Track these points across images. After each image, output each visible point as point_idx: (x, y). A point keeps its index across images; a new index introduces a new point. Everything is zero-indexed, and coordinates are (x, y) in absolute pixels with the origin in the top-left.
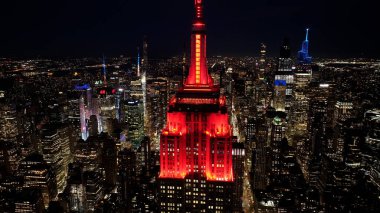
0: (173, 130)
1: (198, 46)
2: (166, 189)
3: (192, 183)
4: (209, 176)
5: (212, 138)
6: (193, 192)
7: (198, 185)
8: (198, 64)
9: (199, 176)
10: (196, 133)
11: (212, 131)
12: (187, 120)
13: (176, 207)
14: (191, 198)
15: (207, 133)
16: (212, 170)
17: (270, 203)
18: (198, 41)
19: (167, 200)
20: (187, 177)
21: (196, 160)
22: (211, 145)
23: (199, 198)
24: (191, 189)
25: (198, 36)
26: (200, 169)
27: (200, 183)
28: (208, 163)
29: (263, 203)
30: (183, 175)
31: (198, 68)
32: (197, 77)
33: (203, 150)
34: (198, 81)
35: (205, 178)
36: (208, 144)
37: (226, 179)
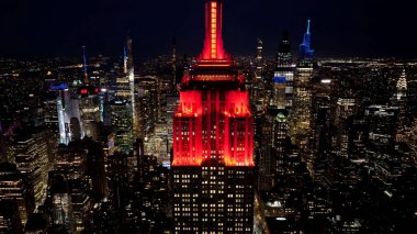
0: (188, 111)
1: (214, 16)
2: (180, 179)
3: (209, 170)
4: (228, 161)
5: (232, 119)
6: (209, 181)
7: (215, 173)
8: (214, 36)
9: (216, 162)
10: (213, 114)
11: (231, 111)
12: (203, 100)
13: (191, 198)
14: (208, 187)
15: (226, 113)
16: (232, 155)
17: (277, 204)
18: (214, 11)
19: (182, 191)
20: (204, 164)
21: (213, 145)
22: (230, 126)
23: (217, 187)
24: (207, 178)
25: (214, 5)
26: (217, 155)
27: (217, 170)
28: (226, 148)
29: (270, 204)
30: (199, 161)
31: (213, 41)
32: (213, 51)
33: (220, 132)
34: (213, 56)
35: (223, 165)
36: (227, 126)
37: (247, 164)
